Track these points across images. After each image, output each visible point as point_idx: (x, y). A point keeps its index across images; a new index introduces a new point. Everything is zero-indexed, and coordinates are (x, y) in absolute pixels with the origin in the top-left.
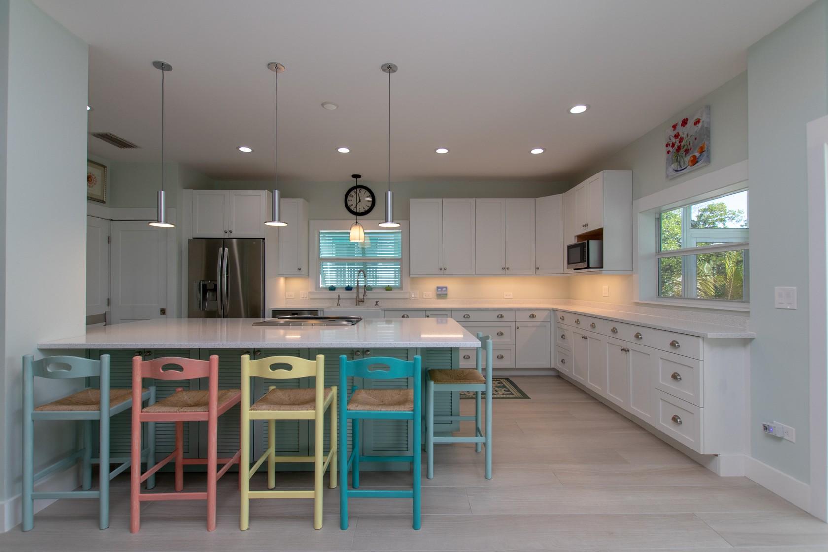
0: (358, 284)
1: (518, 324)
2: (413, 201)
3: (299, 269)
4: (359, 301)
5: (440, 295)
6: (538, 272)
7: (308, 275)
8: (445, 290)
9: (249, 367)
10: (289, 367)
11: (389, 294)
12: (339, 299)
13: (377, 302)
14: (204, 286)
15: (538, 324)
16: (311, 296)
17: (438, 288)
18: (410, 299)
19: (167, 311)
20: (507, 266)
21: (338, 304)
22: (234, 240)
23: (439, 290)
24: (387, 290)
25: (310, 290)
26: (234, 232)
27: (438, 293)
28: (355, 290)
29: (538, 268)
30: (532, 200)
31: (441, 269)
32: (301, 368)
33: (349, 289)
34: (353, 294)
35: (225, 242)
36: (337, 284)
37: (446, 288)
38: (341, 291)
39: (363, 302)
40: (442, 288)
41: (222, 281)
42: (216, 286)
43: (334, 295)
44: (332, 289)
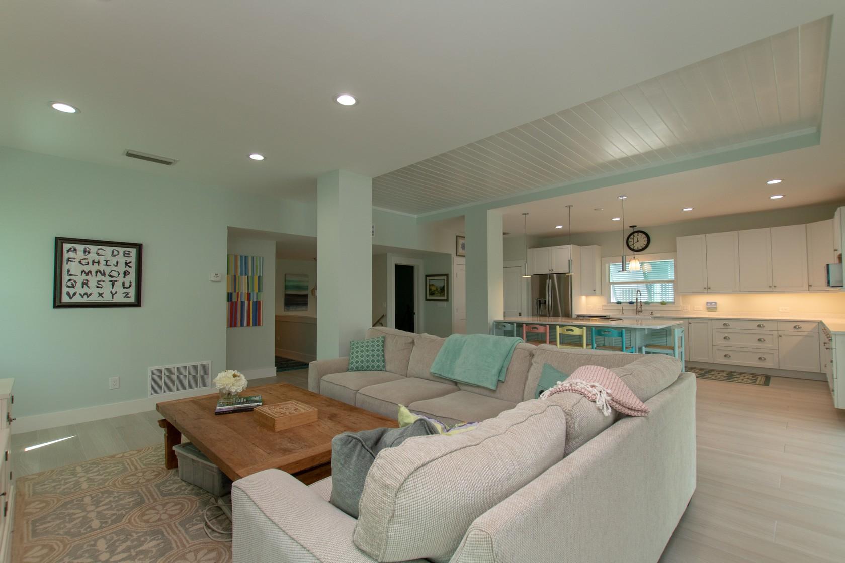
0: (637, 299)
1: (780, 333)
2: (679, 239)
3: (594, 290)
4: (638, 312)
5: (709, 308)
6: (811, 288)
7: (602, 293)
8: (714, 305)
9: (559, 330)
10: (573, 331)
11: (664, 307)
12: (623, 310)
13: (652, 312)
14: (540, 301)
15: (805, 334)
16: (605, 308)
17: (707, 303)
18: (682, 311)
19: (522, 314)
20: (774, 284)
21: (623, 313)
22: (555, 275)
23: (709, 304)
24: (662, 304)
25: (604, 304)
26: (554, 271)
27: (708, 306)
28: (635, 304)
29: (811, 286)
30: (804, 225)
31: (705, 288)
32: (577, 332)
33: (631, 303)
34: (634, 307)
35: (550, 276)
36: (623, 299)
37: (716, 303)
38: (626, 304)
39: (642, 312)
40: (711, 303)
41: (549, 298)
42: (545, 301)
43: (620, 306)
44: (619, 303)
